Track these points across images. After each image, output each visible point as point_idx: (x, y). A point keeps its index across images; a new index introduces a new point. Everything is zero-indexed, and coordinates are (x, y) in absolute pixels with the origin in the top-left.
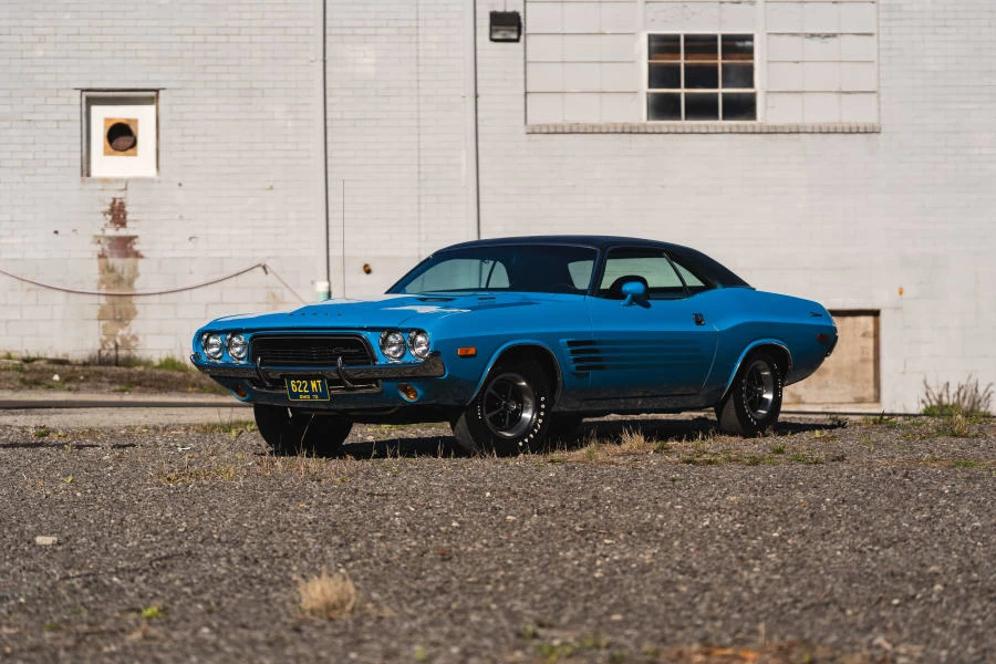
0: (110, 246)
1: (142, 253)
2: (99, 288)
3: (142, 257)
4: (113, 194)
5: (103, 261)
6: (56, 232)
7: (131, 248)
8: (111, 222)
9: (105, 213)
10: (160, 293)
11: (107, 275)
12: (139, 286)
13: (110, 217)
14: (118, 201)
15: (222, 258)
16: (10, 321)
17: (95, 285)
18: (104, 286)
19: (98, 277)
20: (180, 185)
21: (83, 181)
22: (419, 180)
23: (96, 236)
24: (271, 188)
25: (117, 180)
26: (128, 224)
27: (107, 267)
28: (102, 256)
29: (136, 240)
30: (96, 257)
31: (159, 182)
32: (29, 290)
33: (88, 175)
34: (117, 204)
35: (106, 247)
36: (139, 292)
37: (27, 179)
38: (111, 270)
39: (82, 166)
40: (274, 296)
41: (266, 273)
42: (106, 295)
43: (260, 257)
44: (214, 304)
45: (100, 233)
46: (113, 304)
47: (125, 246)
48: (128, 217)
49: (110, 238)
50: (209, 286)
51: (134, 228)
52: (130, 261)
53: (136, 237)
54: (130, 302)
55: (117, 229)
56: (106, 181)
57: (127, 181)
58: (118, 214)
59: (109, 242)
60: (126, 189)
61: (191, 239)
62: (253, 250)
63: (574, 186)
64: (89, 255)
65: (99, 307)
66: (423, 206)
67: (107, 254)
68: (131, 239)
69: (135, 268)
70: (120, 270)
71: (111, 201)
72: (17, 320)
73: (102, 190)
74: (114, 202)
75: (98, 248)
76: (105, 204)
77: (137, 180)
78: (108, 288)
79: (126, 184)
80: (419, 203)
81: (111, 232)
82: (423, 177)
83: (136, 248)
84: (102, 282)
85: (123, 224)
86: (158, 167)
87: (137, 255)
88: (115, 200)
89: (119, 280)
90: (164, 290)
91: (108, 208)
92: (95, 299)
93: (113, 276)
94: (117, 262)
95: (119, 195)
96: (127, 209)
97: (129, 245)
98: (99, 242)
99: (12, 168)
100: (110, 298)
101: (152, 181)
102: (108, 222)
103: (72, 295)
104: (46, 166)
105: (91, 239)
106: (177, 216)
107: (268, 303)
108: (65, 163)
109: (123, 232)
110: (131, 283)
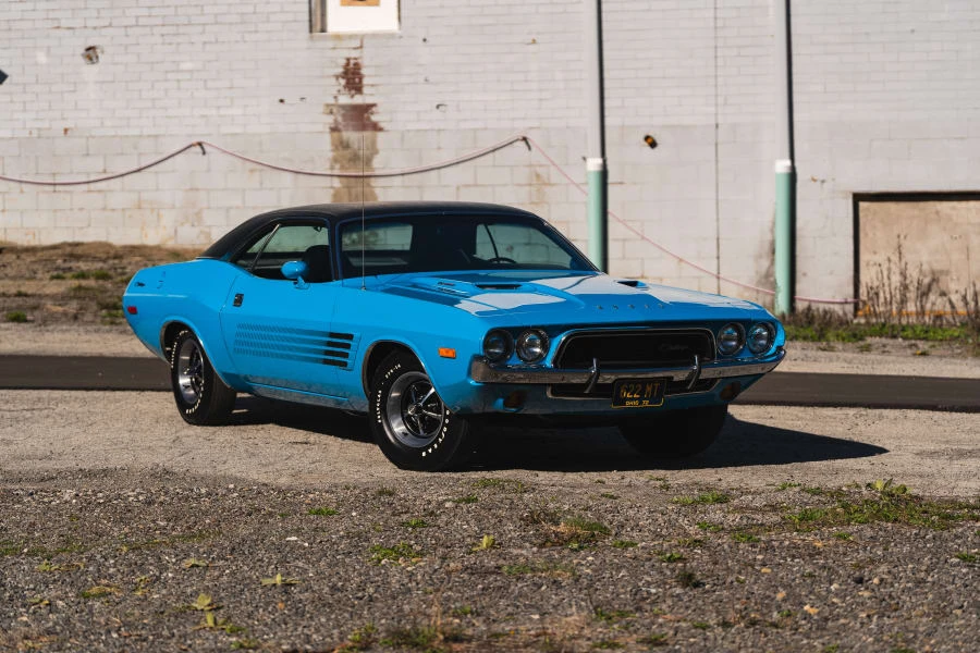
0: (344, 116)
1: (382, 125)
2: (332, 168)
3: (381, 130)
4: (347, 54)
5: (336, 134)
6: (282, 101)
7: (369, 119)
8: (345, 87)
9: (337, 77)
10: (403, 174)
11: (341, 152)
12: (378, 164)
13: (343, 82)
14: (352, 62)
15: (475, 130)
16: (231, 208)
17: (328, 165)
18: (338, 166)
19: (330, 155)
20: (425, 40)
21: (311, 38)
22: (716, 28)
23: (328, 105)
24: (534, 42)
25: (351, 37)
26: (365, 90)
27: (341, 143)
28: (334, 129)
29: (374, 109)
30: (328, 130)
31: (401, 37)
32: (252, 171)
33: (323, 30)
34: (351, 66)
35: (340, 119)
36: (377, 173)
37: (248, 37)
38: (344, 145)
39: (310, 21)
40: (538, 176)
41: (530, 148)
42: (339, 176)
43: (521, 128)
44: (467, 186)
45: (332, 101)
46: (348, 187)
47: (361, 116)
48: (365, 81)
49: (343, 107)
50: (461, 165)
51: (372, 95)
52: (368, 134)
53: (374, 105)
54: (369, 185)
55: (352, 96)
56: (338, 37)
57: (362, 37)
58: (352, 77)
59: (342, 112)
60: (361, 47)
61: (438, 107)
62: (513, 119)
63: (913, 31)
64: (320, 127)
65: (332, 191)
66: (720, 62)
67: (340, 127)
68: (368, 108)
69: (374, 143)
70: (356, 146)
71: (344, 62)
72: (237, 208)
73: (334, 48)
74: (348, 64)
75: (330, 119)
76: (337, 66)
77: (375, 36)
78: (342, 167)
79: (361, 40)
80: (716, 57)
81: (345, 100)
82: (720, 23)
83: (374, 118)
84: (335, 160)
85: (359, 90)
86: (399, 18)
87: (376, 127)
88: (348, 60)
89: (355, 158)
90: (406, 170)
91: (341, 70)
92: (326, 182)
93: (347, 153)
94: (352, 136)
95: (354, 54)
96: (364, 71)
97: (366, 115)
98: (331, 113)
99: (231, 24)
100: (344, 180)
101: (391, 36)
102: (341, 88)
103: (301, 176)
104: (268, 21)
105: (322, 109)
106: (421, 80)
107: (530, 185)
108: (290, 17)
109: (358, 100)
110: (368, 162)
